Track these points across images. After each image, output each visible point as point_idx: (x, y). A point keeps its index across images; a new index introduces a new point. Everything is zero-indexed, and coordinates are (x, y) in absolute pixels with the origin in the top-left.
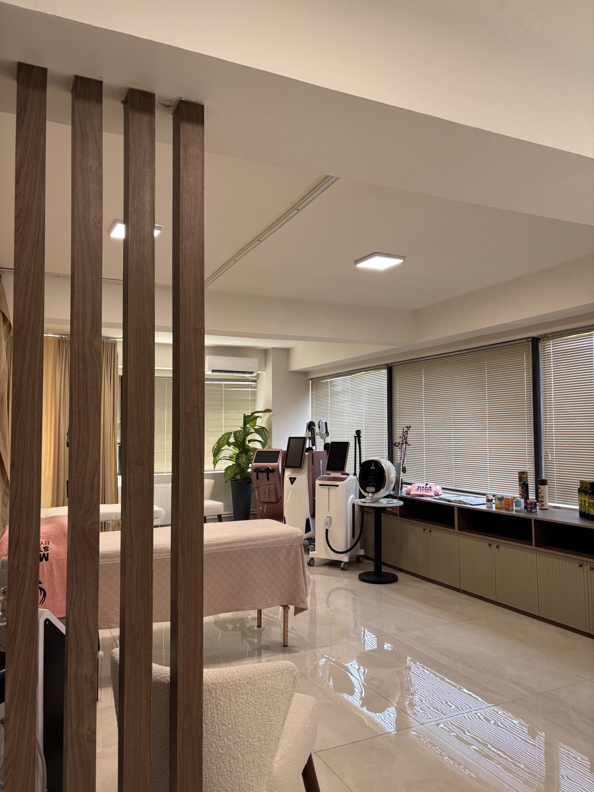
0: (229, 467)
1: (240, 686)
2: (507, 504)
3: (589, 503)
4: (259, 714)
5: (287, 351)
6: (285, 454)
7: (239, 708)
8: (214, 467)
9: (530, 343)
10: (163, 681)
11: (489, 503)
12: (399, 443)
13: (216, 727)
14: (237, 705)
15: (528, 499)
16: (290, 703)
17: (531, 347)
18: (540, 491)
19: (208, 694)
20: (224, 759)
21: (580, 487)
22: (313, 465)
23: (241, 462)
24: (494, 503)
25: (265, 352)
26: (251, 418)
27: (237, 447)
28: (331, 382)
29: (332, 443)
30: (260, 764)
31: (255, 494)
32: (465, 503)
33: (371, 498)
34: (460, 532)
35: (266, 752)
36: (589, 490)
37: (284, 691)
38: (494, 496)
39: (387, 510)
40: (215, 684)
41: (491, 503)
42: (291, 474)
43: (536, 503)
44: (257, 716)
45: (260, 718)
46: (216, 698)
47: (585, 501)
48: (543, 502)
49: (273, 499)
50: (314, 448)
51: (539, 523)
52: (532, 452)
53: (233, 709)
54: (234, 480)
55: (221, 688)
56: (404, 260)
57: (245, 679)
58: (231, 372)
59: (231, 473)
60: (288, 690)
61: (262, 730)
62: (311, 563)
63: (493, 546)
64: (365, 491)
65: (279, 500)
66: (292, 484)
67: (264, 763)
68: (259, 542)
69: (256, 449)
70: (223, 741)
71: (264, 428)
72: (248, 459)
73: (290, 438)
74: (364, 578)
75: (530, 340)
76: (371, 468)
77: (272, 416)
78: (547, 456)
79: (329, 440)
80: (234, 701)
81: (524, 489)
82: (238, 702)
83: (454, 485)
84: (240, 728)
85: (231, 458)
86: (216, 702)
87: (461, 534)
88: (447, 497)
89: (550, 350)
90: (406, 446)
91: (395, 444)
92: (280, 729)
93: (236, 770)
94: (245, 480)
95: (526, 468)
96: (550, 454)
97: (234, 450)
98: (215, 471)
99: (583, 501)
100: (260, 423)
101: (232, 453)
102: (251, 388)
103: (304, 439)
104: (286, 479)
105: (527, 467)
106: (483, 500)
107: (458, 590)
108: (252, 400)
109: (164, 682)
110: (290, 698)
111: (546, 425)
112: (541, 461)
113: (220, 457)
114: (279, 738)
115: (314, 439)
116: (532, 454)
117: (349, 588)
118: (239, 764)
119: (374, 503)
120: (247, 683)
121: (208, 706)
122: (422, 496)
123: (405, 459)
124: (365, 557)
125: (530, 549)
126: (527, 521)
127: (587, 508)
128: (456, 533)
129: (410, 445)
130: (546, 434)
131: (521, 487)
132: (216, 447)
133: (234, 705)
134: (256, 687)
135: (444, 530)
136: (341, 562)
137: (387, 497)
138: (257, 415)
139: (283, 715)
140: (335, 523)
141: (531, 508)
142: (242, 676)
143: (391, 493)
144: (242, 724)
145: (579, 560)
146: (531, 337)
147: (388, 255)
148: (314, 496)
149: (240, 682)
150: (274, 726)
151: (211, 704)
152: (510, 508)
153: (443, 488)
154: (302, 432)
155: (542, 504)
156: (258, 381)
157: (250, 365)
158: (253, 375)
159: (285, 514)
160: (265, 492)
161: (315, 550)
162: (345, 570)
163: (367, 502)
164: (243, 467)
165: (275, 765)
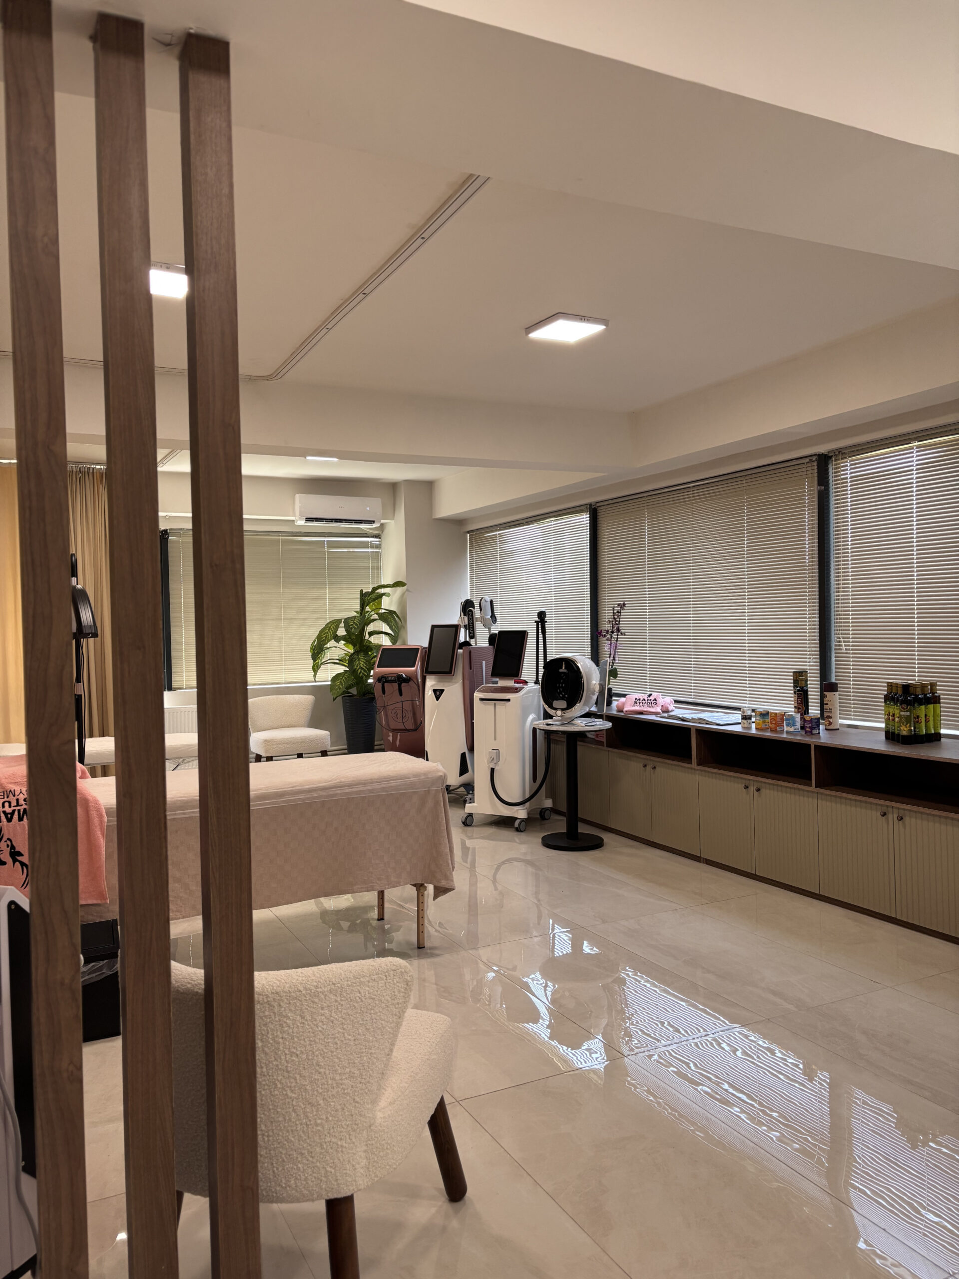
0: (338, 675)
1: (318, 996)
2: (774, 722)
3: (900, 717)
4: (350, 1037)
5: (429, 486)
6: (426, 653)
7: (317, 1029)
8: (315, 676)
9: (815, 464)
10: (196, 990)
11: (745, 721)
12: (607, 632)
13: (282, 1057)
14: (315, 1025)
15: (808, 713)
16: (400, 1021)
17: (816, 471)
18: (826, 700)
19: (267, 1009)
20: (296, 1106)
21: (888, 693)
22: (471, 668)
23: (357, 667)
24: (753, 722)
25: (393, 486)
26: (373, 596)
27: (350, 643)
28: (500, 535)
29: (500, 632)
30: (353, 1113)
31: (381, 718)
32: (708, 723)
33: (560, 718)
34: (699, 767)
35: (362, 1094)
36: (901, 697)
37: (390, 1004)
38: (753, 711)
39: (588, 737)
40: (277, 993)
41: (749, 721)
42: (435, 684)
43: (818, 719)
44: (348, 1041)
45: (352, 1043)
46: (280, 1014)
47: (894, 715)
48: (831, 717)
49: (410, 725)
50: (472, 642)
51: (823, 750)
52: (815, 640)
53: (307, 1031)
54: (346, 696)
55: (287, 999)
56: (606, 325)
57: (326, 985)
58: (337, 521)
59: (342, 685)
60: (396, 1001)
61: (356, 1061)
62: (468, 821)
63: (752, 788)
64: (551, 706)
65: (418, 727)
66: (437, 699)
67: (361, 1110)
68: (375, 786)
69: (381, 646)
70: (293, 1079)
71: (394, 612)
72: (370, 663)
73: (433, 627)
74: (550, 843)
75: (814, 459)
76: (561, 671)
77: (407, 593)
78: (840, 645)
79: (495, 630)
80: (309, 1018)
81: (802, 699)
82: (316, 1020)
83: (694, 695)
84: (321, 1059)
85: (341, 661)
86: (280, 1020)
87: (702, 771)
88: (682, 714)
89: (847, 474)
90: (618, 635)
91: (600, 633)
92: (385, 1059)
93: (316, 1122)
94: (364, 695)
95: (806, 665)
96: (844, 642)
97: (346, 649)
98: (316, 682)
99: (891, 714)
100: (387, 604)
101: (342, 653)
102: (372, 547)
103: (456, 628)
104: (428, 692)
105: (808, 664)
106: (737, 717)
107: (697, 859)
108: (373, 568)
109: (197, 992)
110: (400, 1013)
111: (839, 596)
112: (830, 653)
113: (323, 660)
114: (383, 1073)
115: (473, 628)
116: (815, 644)
117: (529, 858)
118: (320, 1113)
119: (566, 725)
120: (330, 991)
121: (268, 1027)
122: (641, 713)
123: (617, 656)
124: (554, 811)
125: (808, 791)
126: (803, 748)
127: (896, 725)
128: (695, 769)
129: (625, 635)
130: (838, 611)
131: (796, 696)
132: (316, 643)
133: (309, 1025)
134: (344, 997)
135: (675, 765)
136: (516, 819)
137: (588, 715)
138: (382, 591)
139: (390, 1039)
140: (506, 759)
141: (812, 728)
142: (322, 981)
143: (592, 709)
144: (322, 1053)
145: (882, 805)
146: (816, 455)
147: (582, 318)
148: (472, 718)
149: (318, 990)
150: (375, 1056)
151: (272, 1023)
152: (779, 729)
153: (676, 701)
154: (454, 617)
155: (829, 722)
156: (383, 536)
157: (368, 509)
158: (374, 526)
159: (428, 748)
160: (396, 713)
161: (474, 803)
162: (522, 831)
163: (555, 725)
164: (361, 675)
165: (379, 1115)
